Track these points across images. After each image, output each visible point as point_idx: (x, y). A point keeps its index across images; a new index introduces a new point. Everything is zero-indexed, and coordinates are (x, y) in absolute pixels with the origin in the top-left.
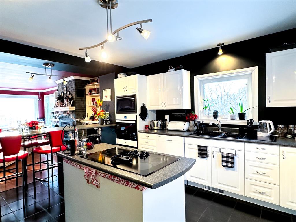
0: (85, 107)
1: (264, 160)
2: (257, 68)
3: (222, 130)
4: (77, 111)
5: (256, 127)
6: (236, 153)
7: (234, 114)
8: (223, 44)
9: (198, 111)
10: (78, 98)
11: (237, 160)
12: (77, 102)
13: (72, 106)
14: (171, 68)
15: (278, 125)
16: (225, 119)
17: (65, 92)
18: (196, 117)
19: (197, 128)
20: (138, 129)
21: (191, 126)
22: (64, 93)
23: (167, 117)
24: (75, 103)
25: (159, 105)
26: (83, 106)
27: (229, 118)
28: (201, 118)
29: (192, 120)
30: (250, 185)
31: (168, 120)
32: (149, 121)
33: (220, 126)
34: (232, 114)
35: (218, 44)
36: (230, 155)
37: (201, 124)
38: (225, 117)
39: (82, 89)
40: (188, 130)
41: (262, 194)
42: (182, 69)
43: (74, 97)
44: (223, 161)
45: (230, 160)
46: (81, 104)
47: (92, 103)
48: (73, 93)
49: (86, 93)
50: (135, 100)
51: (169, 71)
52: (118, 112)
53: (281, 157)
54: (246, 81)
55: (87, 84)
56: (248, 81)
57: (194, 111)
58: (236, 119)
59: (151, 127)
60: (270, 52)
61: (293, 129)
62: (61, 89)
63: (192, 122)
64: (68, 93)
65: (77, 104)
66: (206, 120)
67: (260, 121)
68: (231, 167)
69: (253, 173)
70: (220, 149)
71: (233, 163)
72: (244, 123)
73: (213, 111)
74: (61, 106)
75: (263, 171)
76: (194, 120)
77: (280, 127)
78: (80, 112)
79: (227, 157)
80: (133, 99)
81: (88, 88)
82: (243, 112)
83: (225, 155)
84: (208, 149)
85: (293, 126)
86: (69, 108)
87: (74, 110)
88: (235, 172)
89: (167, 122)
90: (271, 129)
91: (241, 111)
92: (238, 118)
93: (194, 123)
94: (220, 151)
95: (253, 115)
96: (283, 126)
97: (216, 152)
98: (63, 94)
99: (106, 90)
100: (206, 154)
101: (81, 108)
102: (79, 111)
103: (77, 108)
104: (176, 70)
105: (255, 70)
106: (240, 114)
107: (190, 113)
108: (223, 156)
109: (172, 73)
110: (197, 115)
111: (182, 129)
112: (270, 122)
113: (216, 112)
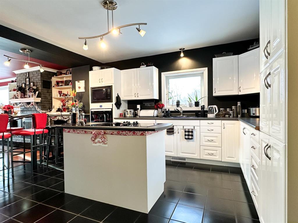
0: (52, 99)
1: (212, 131)
2: (207, 68)
3: (183, 115)
4: (43, 102)
5: (207, 111)
6: (194, 128)
7: (192, 103)
8: (184, 49)
9: (164, 101)
10: (43, 89)
11: (195, 134)
12: (43, 94)
13: (37, 97)
14: (143, 65)
15: (220, 109)
16: (185, 106)
17: (28, 83)
18: (163, 105)
19: (164, 114)
20: (114, 116)
21: (159, 113)
22: (25, 84)
23: (139, 106)
24: (41, 94)
25: (132, 96)
26: (49, 98)
27: (188, 106)
28: (167, 107)
29: (160, 108)
30: (204, 150)
31: (140, 109)
32: (122, 110)
33: (181, 112)
34: (190, 102)
35: (180, 48)
36: (190, 130)
37: (167, 112)
38: (185, 105)
39: (49, 80)
40: (157, 116)
41: (211, 155)
42: (152, 66)
43: (40, 88)
44: (185, 135)
45: (190, 134)
46: (47, 96)
47: (59, 95)
48: (39, 84)
49: (53, 85)
50: (110, 91)
51: (141, 67)
52: (93, 102)
53: (223, 127)
54: (199, 78)
55: (54, 76)
56: (201, 78)
57: (161, 101)
58: (193, 106)
59: (125, 115)
60: (215, 57)
61: (229, 111)
62: (22, 79)
63: (160, 110)
64: (32, 84)
65: (42, 95)
66: (171, 108)
67: (209, 106)
68: (192, 139)
69: (206, 142)
70: (183, 126)
71: (192, 135)
72: (199, 109)
73: (176, 101)
74: (21, 98)
75: (212, 138)
76: (161, 108)
77: (221, 110)
78: (47, 104)
79: (189, 132)
80: (109, 90)
81: (54, 80)
82: (198, 100)
83: (187, 130)
84: (175, 127)
85: (229, 109)
86: (33, 99)
87: (40, 101)
88: (194, 142)
89: (139, 110)
90: (216, 111)
91: (197, 100)
92: (194, 106)
93: (162, 111)
94: (183, 128)
95: (204, 102)
96: (223, 109)
97: (181, 129)
98: (23, 85)
99: (80, 81)
100: (173, 132)
101: (47, 100)
102: (45, 102)
103: (43, 100)
104: (147, 66)
105: (205, 70)
106: (195, 102)
107: (158, 102)
108: (185, 132)
109: (143, 69)
110: (164, 104)
111: (152, 115)
112: (215, 106)
113: (178, 101)
